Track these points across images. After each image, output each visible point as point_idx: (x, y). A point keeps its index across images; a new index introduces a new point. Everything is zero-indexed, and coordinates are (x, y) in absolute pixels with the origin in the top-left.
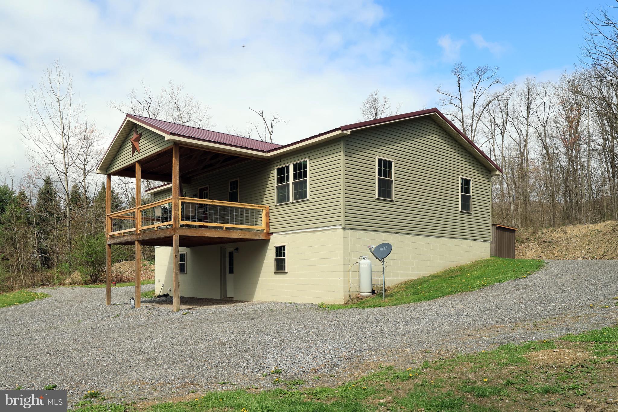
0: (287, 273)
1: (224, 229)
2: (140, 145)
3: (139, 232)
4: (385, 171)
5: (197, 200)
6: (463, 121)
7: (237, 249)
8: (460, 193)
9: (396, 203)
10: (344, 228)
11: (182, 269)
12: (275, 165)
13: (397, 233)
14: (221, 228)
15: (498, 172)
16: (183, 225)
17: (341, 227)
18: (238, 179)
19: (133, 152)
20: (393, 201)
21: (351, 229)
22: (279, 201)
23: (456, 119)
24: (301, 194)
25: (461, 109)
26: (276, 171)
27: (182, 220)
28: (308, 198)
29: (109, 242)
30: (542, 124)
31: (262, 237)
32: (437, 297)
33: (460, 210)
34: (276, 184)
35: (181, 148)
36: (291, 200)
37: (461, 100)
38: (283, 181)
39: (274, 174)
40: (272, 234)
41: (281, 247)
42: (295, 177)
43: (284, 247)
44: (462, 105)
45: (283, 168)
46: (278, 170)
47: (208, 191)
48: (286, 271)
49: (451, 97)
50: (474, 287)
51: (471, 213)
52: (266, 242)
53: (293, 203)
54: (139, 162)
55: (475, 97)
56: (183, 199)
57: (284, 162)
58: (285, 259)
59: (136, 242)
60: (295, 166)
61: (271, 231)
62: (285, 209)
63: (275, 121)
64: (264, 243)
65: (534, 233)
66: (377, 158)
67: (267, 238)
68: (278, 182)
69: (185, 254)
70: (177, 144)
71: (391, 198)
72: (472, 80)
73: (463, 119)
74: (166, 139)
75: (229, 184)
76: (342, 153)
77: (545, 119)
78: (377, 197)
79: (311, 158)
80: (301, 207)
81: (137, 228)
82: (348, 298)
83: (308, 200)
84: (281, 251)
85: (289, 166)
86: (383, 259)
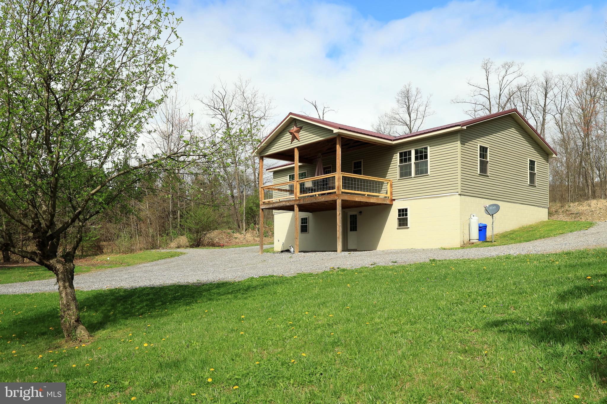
0: (409, 228)
1: (366, 195)
2: (300, 135)
3: (298, 198)
4: (483, 154)
5: (351, 175)
6: (490, 110)
7: (361, 212)
8: (529, 171)
9: (490, 177)
10: (460, 195)
11: (304, 229)
12: (397, 150)
13: (490, 199)
14: (364, 195)
15: (554, 156)
16: (342, 192)
17: (458, 194)
18: (362, 160)
19: (293, 140)
20: (488, 176)
21: (464, 195)
22: (402, 175)
23: (484, 108)
24: (422, 171)
25: (489, 99)
26: (398, 154)
27: (343, 189)
28: (429, 173)
29: (262, 207)
30: (560, 111)
31: (388, 202)
32: (533, 240)
33: (529, 184)
34: (398, 164)
35: (342, 138)
36: (413, 174)
37: (489, 91)
38: (405, 161)
39: (397, 157)
40: (394, 200)
41: (403, 210)
42: (416, 158)
43: (406, 210)
44: (489, 96)
45: (405, 153)
46: (401, 154)
47: (331, 169)
48: (408, 226)
49: (480, 89)
50: (554, 235)
51: (536, 186)
52: (390, 206)
53: (414, 177)
54: (297, 147)
55: (501, 89)
56: (343, 174)
57: (406, 148)
58: (407, 218)
59: (295, 206)
60: (416, 152)
61: (393, 198)
62: (406, 182)
63: (326, 110)
64: (388, 207)
65: (562, 207)
66: (479, 145)
67: (391, 203)
68: (401, 161)
69: (307, 218)
70: (339, 135)
71: (486, 174)
72: (498, 73)
73: (490, 108)
74: (334, 132)
75: (353, 164)
76: (459, 142)
77: (562, 107)
78: (479, 173)
79: (431, 145)
80: (422, 180)
81: (296, 195)
82: (462, 243)
83: (428, 175)
84: (403, 212)
85: (411, 151)
86: (493, 215)
